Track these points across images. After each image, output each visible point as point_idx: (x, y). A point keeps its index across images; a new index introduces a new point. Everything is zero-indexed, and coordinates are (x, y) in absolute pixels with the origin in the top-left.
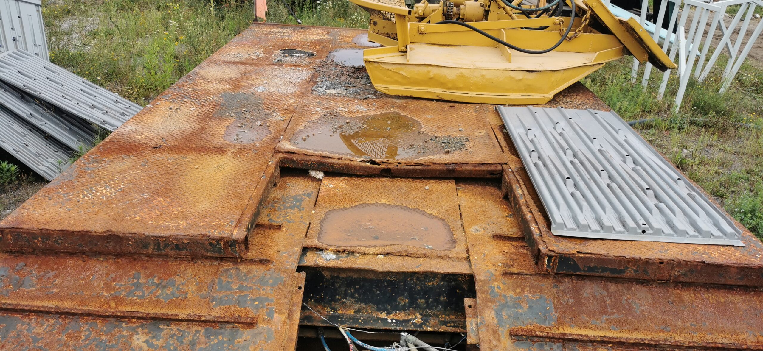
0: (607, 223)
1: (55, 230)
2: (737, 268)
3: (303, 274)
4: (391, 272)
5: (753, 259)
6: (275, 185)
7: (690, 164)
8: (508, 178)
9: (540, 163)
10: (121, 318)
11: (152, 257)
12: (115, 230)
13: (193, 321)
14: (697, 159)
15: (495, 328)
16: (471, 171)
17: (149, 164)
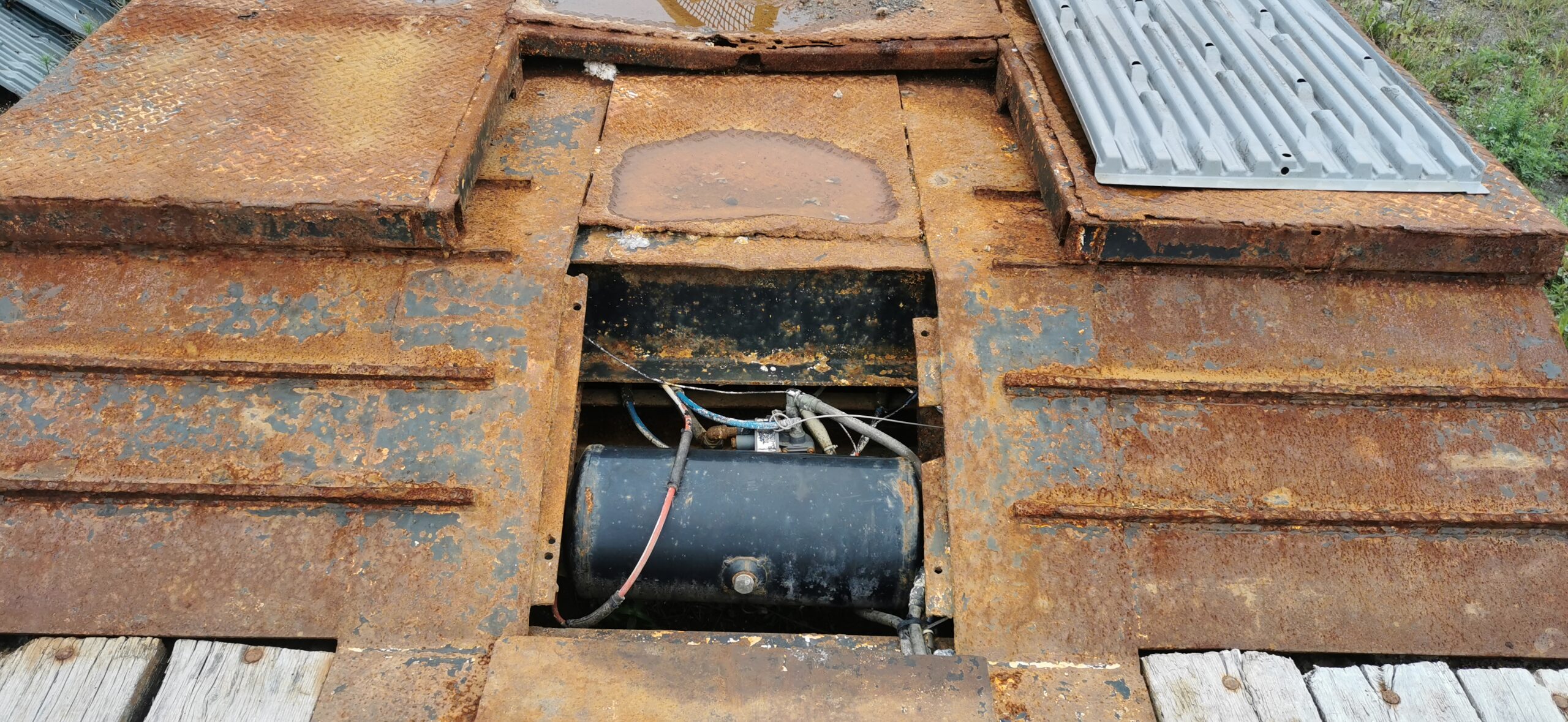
0: (1210, 154)
1: (47, 199)
2: (1468, 237)
3: (583, 280)
4: (765, 271)
5: (1502, 220)
6: (513, 95)
7: (1395, 34)
8: (1010, 67)
9: (1078, 33)
10: (212, 375)
11: (263, 251)
12: (176, 196)
13: (361, 378)
14: (1410, 21)
15: (973, 375)
16: (931, 56)
17: (234, 54)
